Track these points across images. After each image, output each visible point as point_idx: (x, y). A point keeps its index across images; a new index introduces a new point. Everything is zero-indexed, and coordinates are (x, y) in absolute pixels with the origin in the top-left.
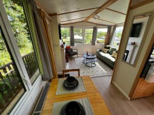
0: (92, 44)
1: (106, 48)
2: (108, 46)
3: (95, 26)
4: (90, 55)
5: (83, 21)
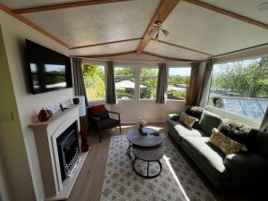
1: (189, 113)
3: (162, 61)
4: (146, 134)
5: (135, 52)
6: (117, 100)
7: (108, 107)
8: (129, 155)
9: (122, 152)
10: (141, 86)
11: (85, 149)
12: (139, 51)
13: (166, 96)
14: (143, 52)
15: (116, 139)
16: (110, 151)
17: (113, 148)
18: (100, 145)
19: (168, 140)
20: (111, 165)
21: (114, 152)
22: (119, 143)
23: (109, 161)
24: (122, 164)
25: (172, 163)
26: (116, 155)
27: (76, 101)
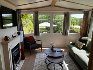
0: (63, 34)
1: (81, 40)
2: (84, 38)
3: (66, 10)
4: (55, 51)
5: (50, 6)
6: (40, 34)
7: (35, 37)
8: (46, 62)
9: (42, 61)
10: (54, 25)
11: (23, 59)
12: (53, 5)
13: (68, 31)
14: (55, 6)
15: (39, 55)
16: (36, 60)
17: (37, 59)
18: (31, 57)
19: (68, 56)
20: (36, 66)
21: (38, 60)
22: (41, 57)
23: (35, 64)
24: (42, 66)
25: (68, 66)
26: (39, 62)
27: (19, 33)
